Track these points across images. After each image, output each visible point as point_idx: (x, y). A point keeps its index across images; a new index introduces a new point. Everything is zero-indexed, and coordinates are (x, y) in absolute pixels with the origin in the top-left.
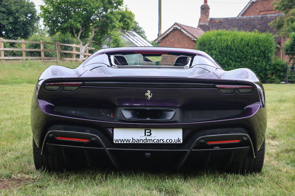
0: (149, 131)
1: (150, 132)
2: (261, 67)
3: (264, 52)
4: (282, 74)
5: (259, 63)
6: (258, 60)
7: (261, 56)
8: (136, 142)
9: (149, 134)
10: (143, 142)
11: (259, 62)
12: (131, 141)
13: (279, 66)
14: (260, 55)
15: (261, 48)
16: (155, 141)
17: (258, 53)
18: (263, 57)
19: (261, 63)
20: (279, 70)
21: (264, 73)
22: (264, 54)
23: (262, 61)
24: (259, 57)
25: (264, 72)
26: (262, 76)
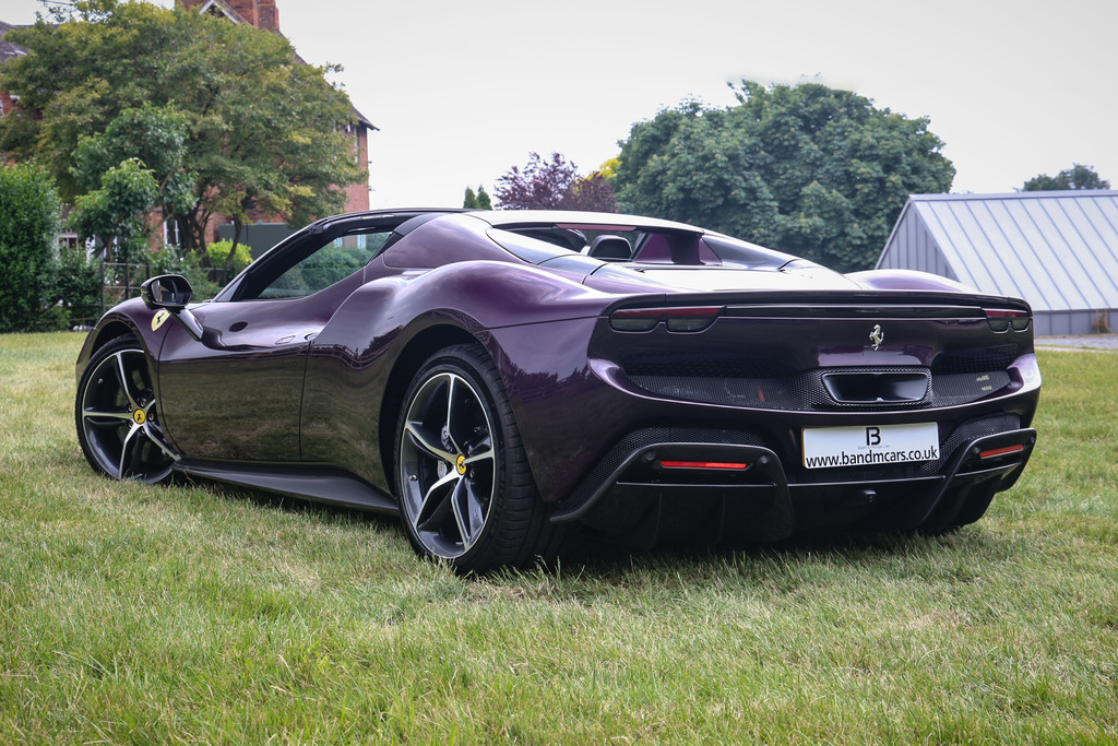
0: (875, 432)
1: (877, 435)
2: (21, 278)
3: (29, 229)
4: (88, 300)
5: (18, 263)
6: (11, 254)
7: (21, 243)
8: (849, 464)
9: (876, 439)
10: (865, 463)
11: (16, 258)
12: (840, 460)
13: (76, 275)
14: (16, 237)
15: (20, 212)
16: (888, 457)
17: (10, 230)
18: (25, 242)
19: (21, 263)
20: (75, 288)
21: (31, 297)
22: (30, 234)
23: (25, 259)
24: (12, 245)
25: (30, 293)
26: (23, 308)
